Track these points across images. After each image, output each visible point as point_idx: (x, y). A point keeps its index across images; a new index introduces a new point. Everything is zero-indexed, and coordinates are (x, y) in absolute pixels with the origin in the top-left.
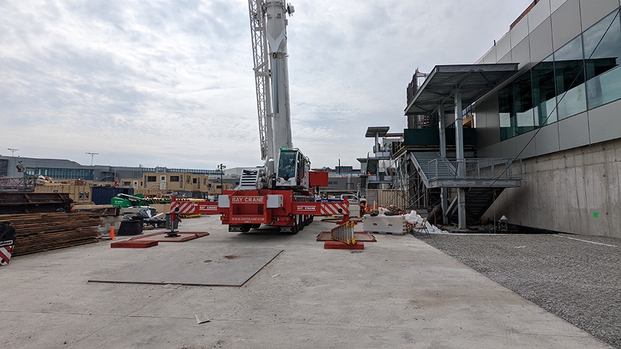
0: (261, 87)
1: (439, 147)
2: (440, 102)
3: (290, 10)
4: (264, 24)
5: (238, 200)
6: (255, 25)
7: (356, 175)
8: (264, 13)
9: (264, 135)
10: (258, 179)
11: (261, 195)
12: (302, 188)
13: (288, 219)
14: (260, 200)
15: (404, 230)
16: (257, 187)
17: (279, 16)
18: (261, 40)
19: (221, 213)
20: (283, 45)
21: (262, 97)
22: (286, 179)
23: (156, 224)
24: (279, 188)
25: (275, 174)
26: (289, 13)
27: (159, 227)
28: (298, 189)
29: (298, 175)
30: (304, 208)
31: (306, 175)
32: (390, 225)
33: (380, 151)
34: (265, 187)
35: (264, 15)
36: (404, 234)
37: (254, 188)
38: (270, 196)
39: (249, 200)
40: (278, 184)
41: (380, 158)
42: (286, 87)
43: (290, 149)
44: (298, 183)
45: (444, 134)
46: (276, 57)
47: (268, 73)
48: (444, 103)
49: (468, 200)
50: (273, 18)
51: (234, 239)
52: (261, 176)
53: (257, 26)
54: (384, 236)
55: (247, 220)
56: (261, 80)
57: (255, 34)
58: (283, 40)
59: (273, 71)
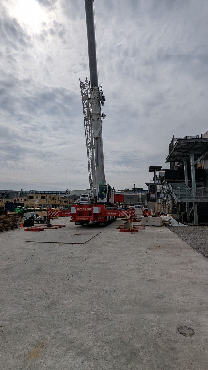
0: (90, 153)
1: (184, 180)
2: (184, 156)
3: (103, 116)
4: (91, 122)
5: (80, 209)
6: (86, 123)
7: (144, 193)
8: (91, 117)
9: (91, 177)
10: (88, 199)
11: (90, 207)
12: (110, 203)
13: (103, 218)
14: (90, 209)
15: (161, 224)
16: (88, 203)
17: (98, 119)
18: (89, 131)
19: (72, 216)
20: (100, 133)
21: (90, 158)
22: (102, 199)
23: (39, 222)
24: (99, 203)
25: (97, 196)
26: (103, 117)
27: (41, 223)
28: (108, 204)
29: (108, 197)
30: (111, 213)
31: (112, 196)
32: (154, 222)
33: (157, 180)
34: (92, 203)
35: (91, 119)
36: (161, 226)
37: (86, 203)
38: (95, 208)
39: (85, 209)
40: (98, 201)
41: (157, 184)
42: (102, 153)
43: (104, 184)
44: (108, 200)
45: (187, 173)
46: (97, 139)
47: (93, 147)
48: (186, 156)
49: (199, 209)
50: (95, 120)
51: (77, 228)
52: (90, 197)
53: (87, 124)
54: (150, 227)
55: (84, 219)
56: (89, 149)
57: (87, 128)
58: (100, 130)
59: (95, 146)
